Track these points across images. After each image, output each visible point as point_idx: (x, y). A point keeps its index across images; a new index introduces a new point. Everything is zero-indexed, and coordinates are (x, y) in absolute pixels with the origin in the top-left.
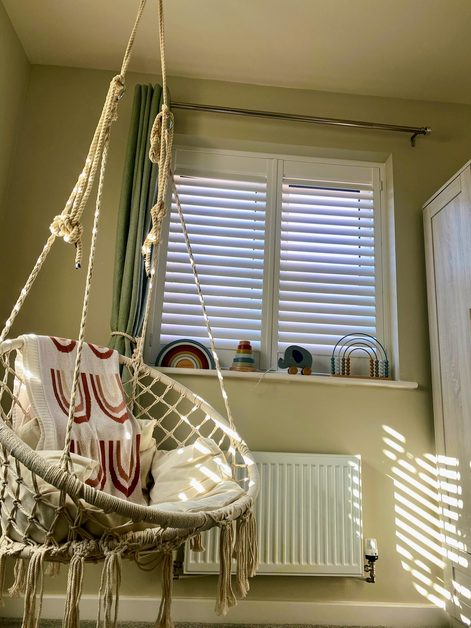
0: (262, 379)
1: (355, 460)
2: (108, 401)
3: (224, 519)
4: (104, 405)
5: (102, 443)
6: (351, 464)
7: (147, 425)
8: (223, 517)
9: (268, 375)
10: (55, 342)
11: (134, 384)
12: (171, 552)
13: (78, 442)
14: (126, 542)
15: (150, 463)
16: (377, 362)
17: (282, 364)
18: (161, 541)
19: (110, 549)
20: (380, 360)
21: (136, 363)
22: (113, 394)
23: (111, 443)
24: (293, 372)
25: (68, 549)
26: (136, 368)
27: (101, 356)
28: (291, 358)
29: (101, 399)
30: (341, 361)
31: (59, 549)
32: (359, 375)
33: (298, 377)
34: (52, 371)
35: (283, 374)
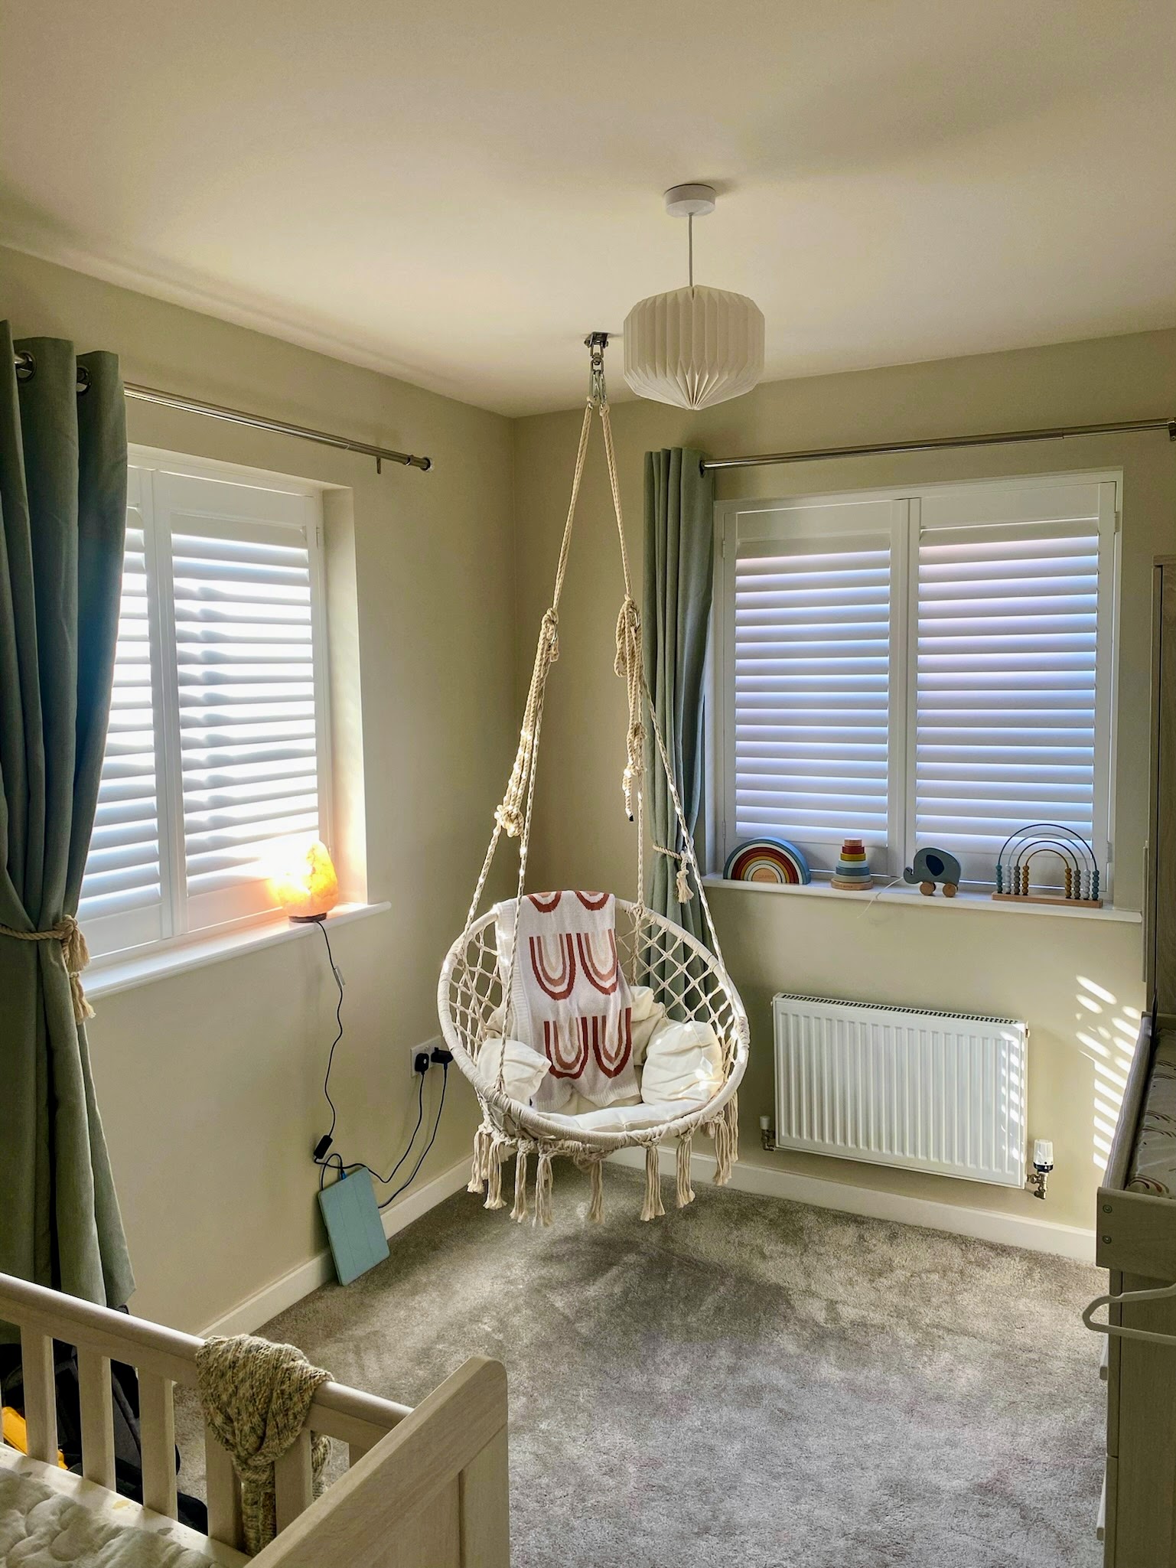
0: (873, 902)
1: (1015, 1033)
2: (597, 965)
3: (650, 1140)
4: (591, 972)
5: (584, 1020)
6: (1007, 1036)
7: (641, 996)
8: (649, 1139)
9: (885, 894)
10: (534, 901)
11: (637, 936)
12: (598, 1161)
13: (555, 1023)
14: (556, 1149)
15: (646, 1039)
16: (1078, 872)
17: (911, 876)
18: (587, 1152)
19: (545, 1152)
20: (1083, 870)
21: (637, 910)
22: (603, 957)
23: (595, 1019)
24: (929, 891)
25: (516, 1143)
26: (638, 916)
27: (591, 906)
28: (925, 867)
29: (589, 964)
30: (1013, 871)
31: (511, 1142)
32: (1048, 897)
33: (939, 900)
34: (531, 939)
35: (912, 894)
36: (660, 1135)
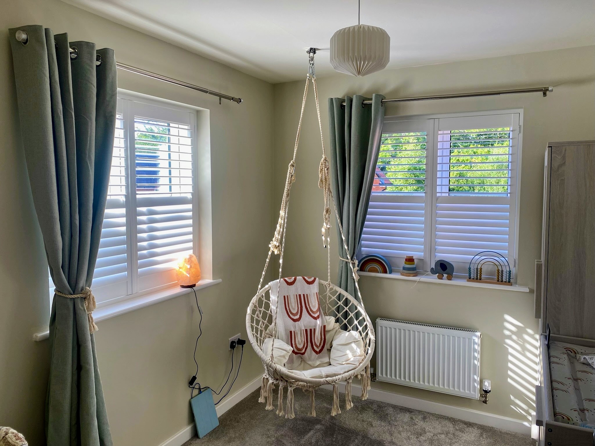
0: (418, 281)
1: (476, 336)
2: (311, 308)
3: (335, 382)
4: (309, 310)
5: (306, 330)
6: (474, 338)
7: (329, 320)
8: (334, 381)
9: (423, 279)
10: (285, 281)
11: (327, 295)
12: (313, 391)
13: (294, 331)
14: (295, 386)
15: (332, 338)
16: (502, 271)
17: (433, 271)
18: (308, 387)
19: (291, 387)
20: (505, 271)
21: (328, 284)
22: (314, 304)
23: (311, 330)
24: (441, 278)
25: (279, 383)
26: (328, 287)
27: (309, 283)
28: (439, 268)
29: (308, 307)
30: (475, 270)
31: (276, 382)
32: (489, 281)
33: (445, 281)
34: (284, 297)
35: (434, 279)
36: (339, 380)
